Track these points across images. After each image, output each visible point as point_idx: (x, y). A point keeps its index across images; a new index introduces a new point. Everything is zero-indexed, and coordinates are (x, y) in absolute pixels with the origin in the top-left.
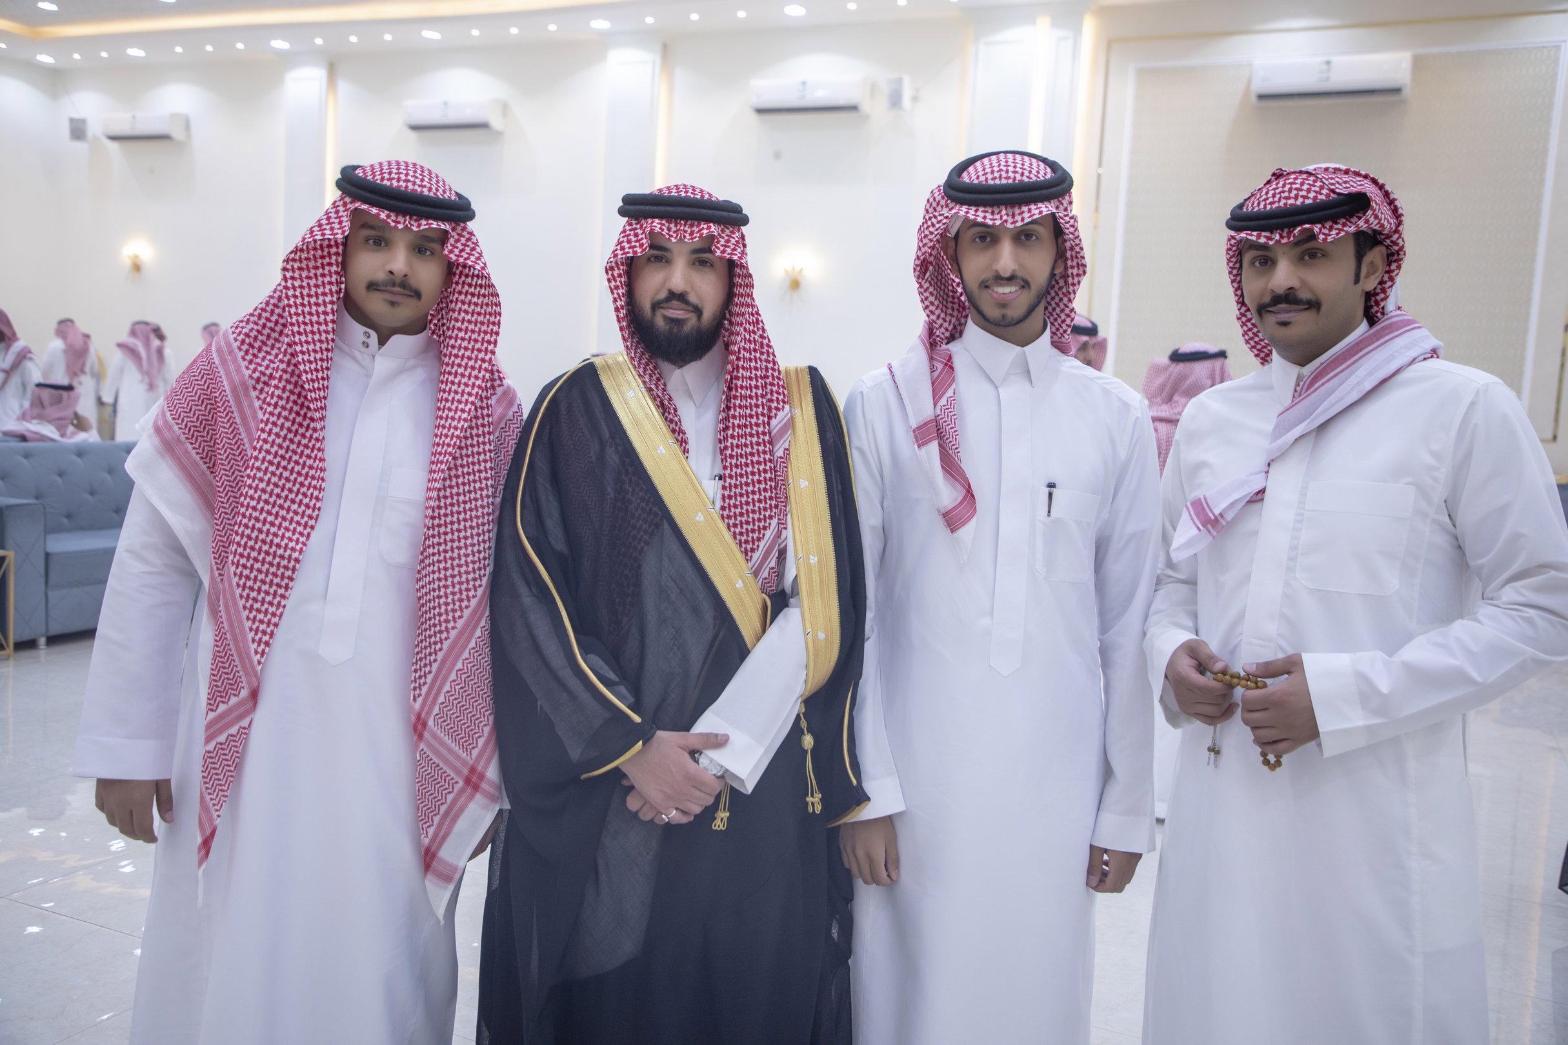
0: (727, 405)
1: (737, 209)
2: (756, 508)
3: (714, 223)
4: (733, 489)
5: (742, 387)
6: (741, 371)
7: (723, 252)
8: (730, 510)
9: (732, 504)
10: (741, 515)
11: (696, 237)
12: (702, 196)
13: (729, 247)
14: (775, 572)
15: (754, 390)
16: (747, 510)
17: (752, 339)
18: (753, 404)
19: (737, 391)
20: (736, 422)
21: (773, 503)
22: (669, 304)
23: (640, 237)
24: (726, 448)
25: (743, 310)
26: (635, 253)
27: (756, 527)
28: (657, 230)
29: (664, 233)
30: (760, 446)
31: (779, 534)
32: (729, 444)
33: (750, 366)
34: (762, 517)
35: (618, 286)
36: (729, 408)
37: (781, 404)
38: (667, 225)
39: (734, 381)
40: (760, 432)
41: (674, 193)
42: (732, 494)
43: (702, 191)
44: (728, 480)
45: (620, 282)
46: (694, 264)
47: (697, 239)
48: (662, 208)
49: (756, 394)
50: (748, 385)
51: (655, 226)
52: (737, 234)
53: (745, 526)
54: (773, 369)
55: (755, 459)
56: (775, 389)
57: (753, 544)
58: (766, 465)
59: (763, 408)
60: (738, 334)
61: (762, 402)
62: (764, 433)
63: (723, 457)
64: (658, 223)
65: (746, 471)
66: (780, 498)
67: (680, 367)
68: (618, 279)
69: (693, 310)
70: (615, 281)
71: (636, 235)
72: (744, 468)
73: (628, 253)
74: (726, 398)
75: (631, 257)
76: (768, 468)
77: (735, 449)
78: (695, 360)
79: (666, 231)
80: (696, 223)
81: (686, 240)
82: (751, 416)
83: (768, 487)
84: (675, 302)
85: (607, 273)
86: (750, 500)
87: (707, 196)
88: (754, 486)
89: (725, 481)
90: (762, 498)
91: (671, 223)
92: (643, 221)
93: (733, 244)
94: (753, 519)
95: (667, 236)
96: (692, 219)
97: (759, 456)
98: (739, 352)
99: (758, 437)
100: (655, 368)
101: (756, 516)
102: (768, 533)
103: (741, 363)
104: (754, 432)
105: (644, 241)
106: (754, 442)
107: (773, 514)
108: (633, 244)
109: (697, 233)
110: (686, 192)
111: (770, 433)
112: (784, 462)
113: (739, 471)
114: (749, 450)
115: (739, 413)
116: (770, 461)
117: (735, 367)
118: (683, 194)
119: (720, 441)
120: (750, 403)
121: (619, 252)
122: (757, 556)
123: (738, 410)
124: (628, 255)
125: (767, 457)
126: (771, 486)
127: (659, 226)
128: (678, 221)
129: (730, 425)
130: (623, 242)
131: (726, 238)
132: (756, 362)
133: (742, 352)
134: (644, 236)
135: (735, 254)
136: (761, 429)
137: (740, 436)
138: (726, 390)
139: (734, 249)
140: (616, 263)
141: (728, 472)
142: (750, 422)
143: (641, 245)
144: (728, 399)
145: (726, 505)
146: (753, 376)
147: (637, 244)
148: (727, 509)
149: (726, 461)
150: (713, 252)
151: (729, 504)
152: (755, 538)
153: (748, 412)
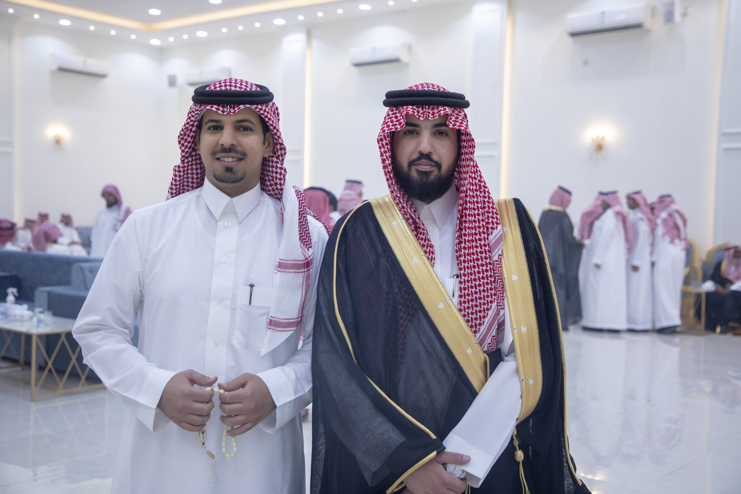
0: (460, 227)
1: (462, 97)
2: (482, 296)
3: (448, 106)
4: (467, 284)
5: (469, 215)
6: (468, 204)
7: (454, 125)
8: (465, 298)
9: (466, 294)
10: (472, 300)
11: (436, 116)
12: (439, 89)
13: (458, 121)
14: (495, 339)
15: (477, 217)
16: (476, 297)
17: (474, 183)
18: (477, 226)
19: (466, 217)
20: (467, 238)
21: (493, 292)
22: (420, 162)
23: (399, 118)
24: (460, 256)
25: (468, 163)
26: (396, 129)
27: (482, 309)
28: (411, 112)
29: (415, 114)
30: (483, 254)
31: (498, 313)
32: (462, 253)
33: (473, 201)
34: (486, 302)
35: (386, 151)
36: (461, 229)
37: (495, 225)
38: (417, 109)
39: (464, 211)
40: (482, 244)
41: (420, 88)
42: (466, 286)
43: (438, 87)
44: (463, 277)
45: (387, 148)
46: (435, 134)
47: (437, 117)
48: (413, 99)
49: (478, 219)
50: (473, 214)
51: (409, 110)
52: (463, 113)
53: (475, 308)
54: (489, 202)
55: (480, 262)
56: (490, 215)
57: (481, 320)
58: (487, 266)
59: (484, 228)
60: (465, 179)
61: (483, 224)
62: (485, 245)
63: (459, 262)
64: (411, 108)
65: (474, 271)
66: (497, 288)
67: (428, 203)
68: (386, 147)
69: (435, 165)
70: (384, 148)
71: (396, 117)
72: (473, 269)
73: (392, 129)
74: (459, 222)
75: (393, 131)
76: (488, 268)
77: (467, 257)
78: (438, 198)
79: (416, 113)
80: (436, 107)
81: (430, 118)
82: (476, 234)
83: (489, 281)
84: (423, 160)
85: (379, 143)
86: (477, 290)
87: (442, 90)
88: (480, 281)
89: (461, 278)
90: (485, 289)
91: (419, 108)
92: (400, 108)
93: (461, 120)
94: (480, 303)
95: (417, 117)
96: (433, 105)
97: (482, 260)
98: (467, 192)
99: (481, 248)
100: (412, 204)
101: (482, 301)
102: (490, 313)
103: (468, 199)
104: (478, 245)
105: (402, 121)
106: (478, 251)
107: (493, 300)
108: (395, 123)
109: (437, 113)
110: (428, 87)
111: (489, 245)
112: (499, 264)
113: (469, 271)
114: (475, 257)
115: (468, 232)
116: (490, 264)
117: (464, 202)
118: (426, 89)
119: (457, 251)
120: (475, 226)
121: (386, 129)
122: (483, 328)
123: (467, 230)
124: (392, 130)
125: (488, 261)
126: (491, 281)
127: (412, 110)
128: (424, 106)
129: (463, 240)
130: (388, 122)
131: (456, 116)
132: (478, 198)
133: (469, 191)
134: (401, 117)
135: (462, 126)
136: (483, 243)
137: (469, 248)
138: (459, 217)
139: (461, 123)
140: (384, 136)
141: (462, 272)
142: (475, 238)
143: (400, 124)
144: (461, 223)
145: (463, 294)
146: (476, 207)
147: (397, 123)
148: (463, 297)
149: (461, 265)
150: (447, 126)
151: (464, 293)
152: (482, 316)
153: (474, 231)
